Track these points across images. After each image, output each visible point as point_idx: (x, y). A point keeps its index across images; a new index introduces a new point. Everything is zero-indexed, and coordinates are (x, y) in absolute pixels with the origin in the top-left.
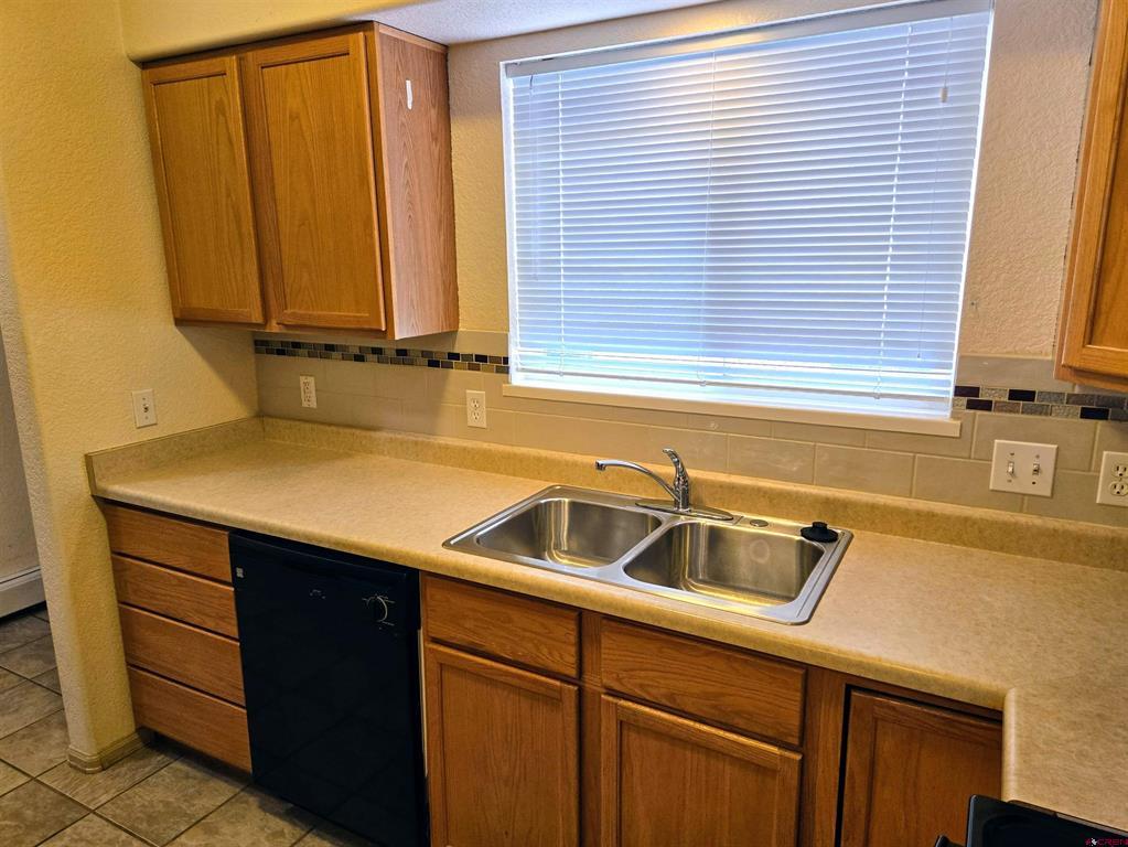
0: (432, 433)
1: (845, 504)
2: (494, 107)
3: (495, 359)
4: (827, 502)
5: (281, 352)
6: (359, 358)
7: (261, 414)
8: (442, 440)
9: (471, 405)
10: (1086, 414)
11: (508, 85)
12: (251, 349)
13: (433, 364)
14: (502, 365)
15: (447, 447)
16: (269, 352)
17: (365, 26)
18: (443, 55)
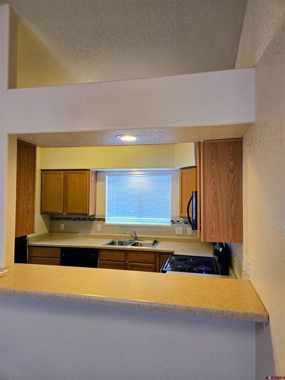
0: (89, 233)
1: (159, 238)
2: (105, 180)
3: (103, 219)
4: (156, 238)
5: (56, 219)
6: (75, 220)
7: (50, 232)
8: (92, 234)
9: (98, 227)
10: (185, 223)
11: (107, 177)
12: (49, 219)
13: (91, 220)
14: (104, 220)
15: (93, 235)
16: (54, 219)
17: (89, 170)
18: (97, 172)
